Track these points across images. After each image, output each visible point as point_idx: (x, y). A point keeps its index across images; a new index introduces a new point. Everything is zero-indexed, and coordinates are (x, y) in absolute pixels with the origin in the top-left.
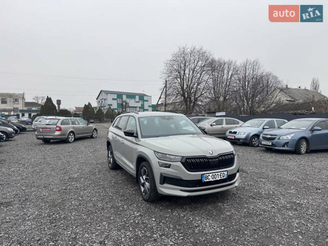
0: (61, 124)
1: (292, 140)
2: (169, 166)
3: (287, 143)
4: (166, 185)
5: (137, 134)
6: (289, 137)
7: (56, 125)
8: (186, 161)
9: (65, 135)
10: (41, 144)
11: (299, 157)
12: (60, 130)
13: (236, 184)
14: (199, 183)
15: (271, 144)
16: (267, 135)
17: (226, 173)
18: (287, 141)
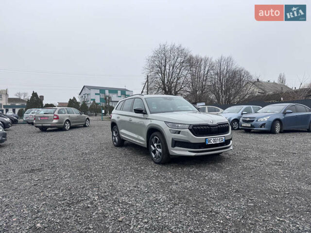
0: (58, 113)
1: (268, 121)
2: (179, 133)
3: (264, 125)
4: (176, 148)
5: (146, 111)
6: (266, 119)
7: (54, 113)
8: (193, 127)
9: (62, 123)
10: (38, 132)
11: (275, 135)
12: (58, 118)
13: (231, 148)
14: (203, 145)
15: (250, 125)
16: (246, 118)
17: (223, 138)
18: (265, 122)
